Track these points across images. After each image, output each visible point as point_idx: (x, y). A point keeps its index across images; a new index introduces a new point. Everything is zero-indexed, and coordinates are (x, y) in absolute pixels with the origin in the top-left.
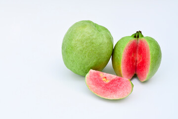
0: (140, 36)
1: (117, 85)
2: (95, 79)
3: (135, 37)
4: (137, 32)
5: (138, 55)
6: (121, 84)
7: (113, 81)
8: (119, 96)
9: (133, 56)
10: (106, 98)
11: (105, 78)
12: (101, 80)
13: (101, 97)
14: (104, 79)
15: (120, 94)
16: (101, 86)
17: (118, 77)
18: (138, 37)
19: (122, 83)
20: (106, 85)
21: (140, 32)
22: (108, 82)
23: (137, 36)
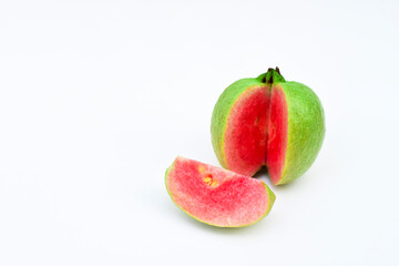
0: (275, 78)
1: (236, 195)
2: (188, 178)
3: (264, 81)
4: (270, 70)
5: (270, 123)
6: (245, 192)
7: (227, 185)
8: (238, 219)
9: (255, 123)
10: (210, 223)
11: (211, 176)
12: (200, 182)
13: (198, 219)
14: (208, 180)
15: (243, 214)
16: (199, 194)
17: (239, 176)
18: (271, 81)
19: (248, 189)
20: (212, 192)
21: (277, 70)
22: (215, 185)
23: (267, 79)
